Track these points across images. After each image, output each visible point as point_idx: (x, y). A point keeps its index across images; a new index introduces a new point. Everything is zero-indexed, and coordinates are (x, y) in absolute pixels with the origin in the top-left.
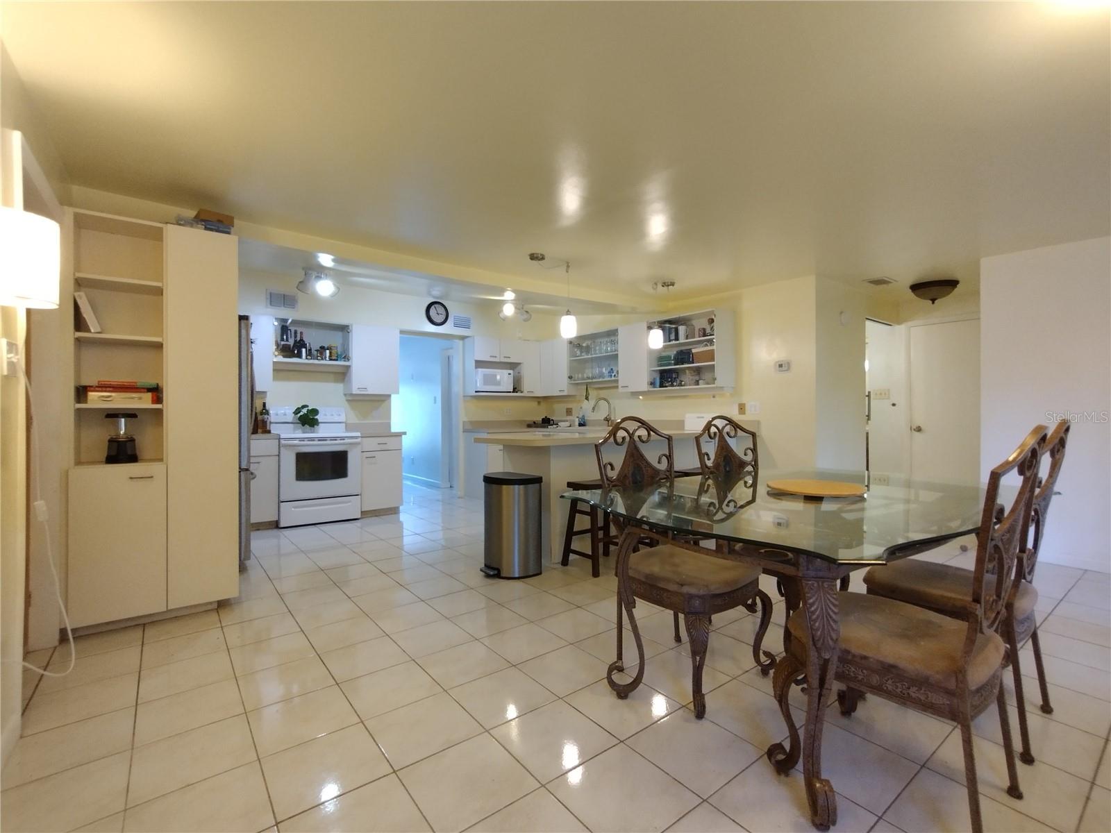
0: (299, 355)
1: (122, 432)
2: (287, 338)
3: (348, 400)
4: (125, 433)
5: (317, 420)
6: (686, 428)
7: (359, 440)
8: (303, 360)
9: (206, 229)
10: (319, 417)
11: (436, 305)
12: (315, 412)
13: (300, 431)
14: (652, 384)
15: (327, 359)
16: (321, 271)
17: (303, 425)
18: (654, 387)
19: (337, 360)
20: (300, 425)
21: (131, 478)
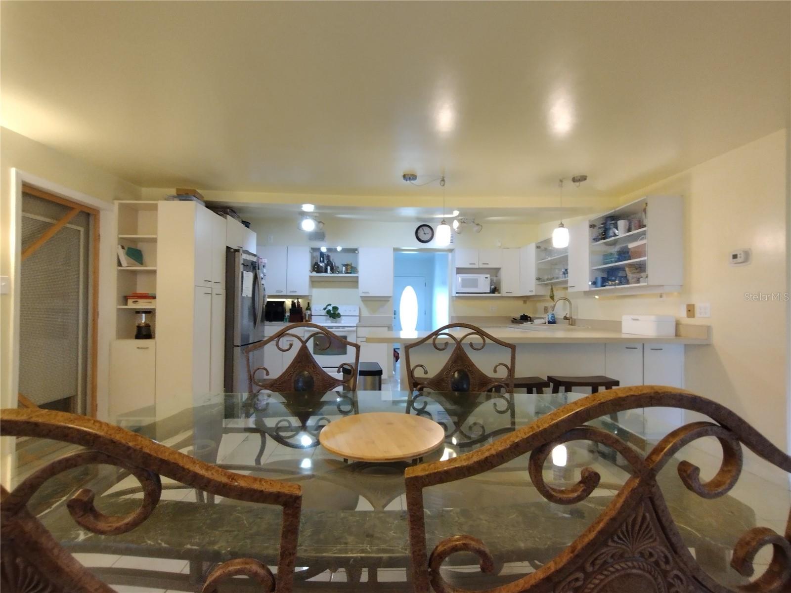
0: (326, 271)
1: (143, 322)
2: (323, 260)
3: (362, 301)
4: (145, 322)
5: (339, 314)
6: (623, 331)
7: (355, 329)
8: (329, 274)
9: (180, 200)
10: (340, 311)
11: (424, 227)
12: (335, 308)
13: (330, 321)
14: (594, 283)
15: (343, 272)
16: (304, 214)
17: (330, 317)
18: (596, 287)
19: (350, 273)
20: (329, 317)
21: (138, 348)
